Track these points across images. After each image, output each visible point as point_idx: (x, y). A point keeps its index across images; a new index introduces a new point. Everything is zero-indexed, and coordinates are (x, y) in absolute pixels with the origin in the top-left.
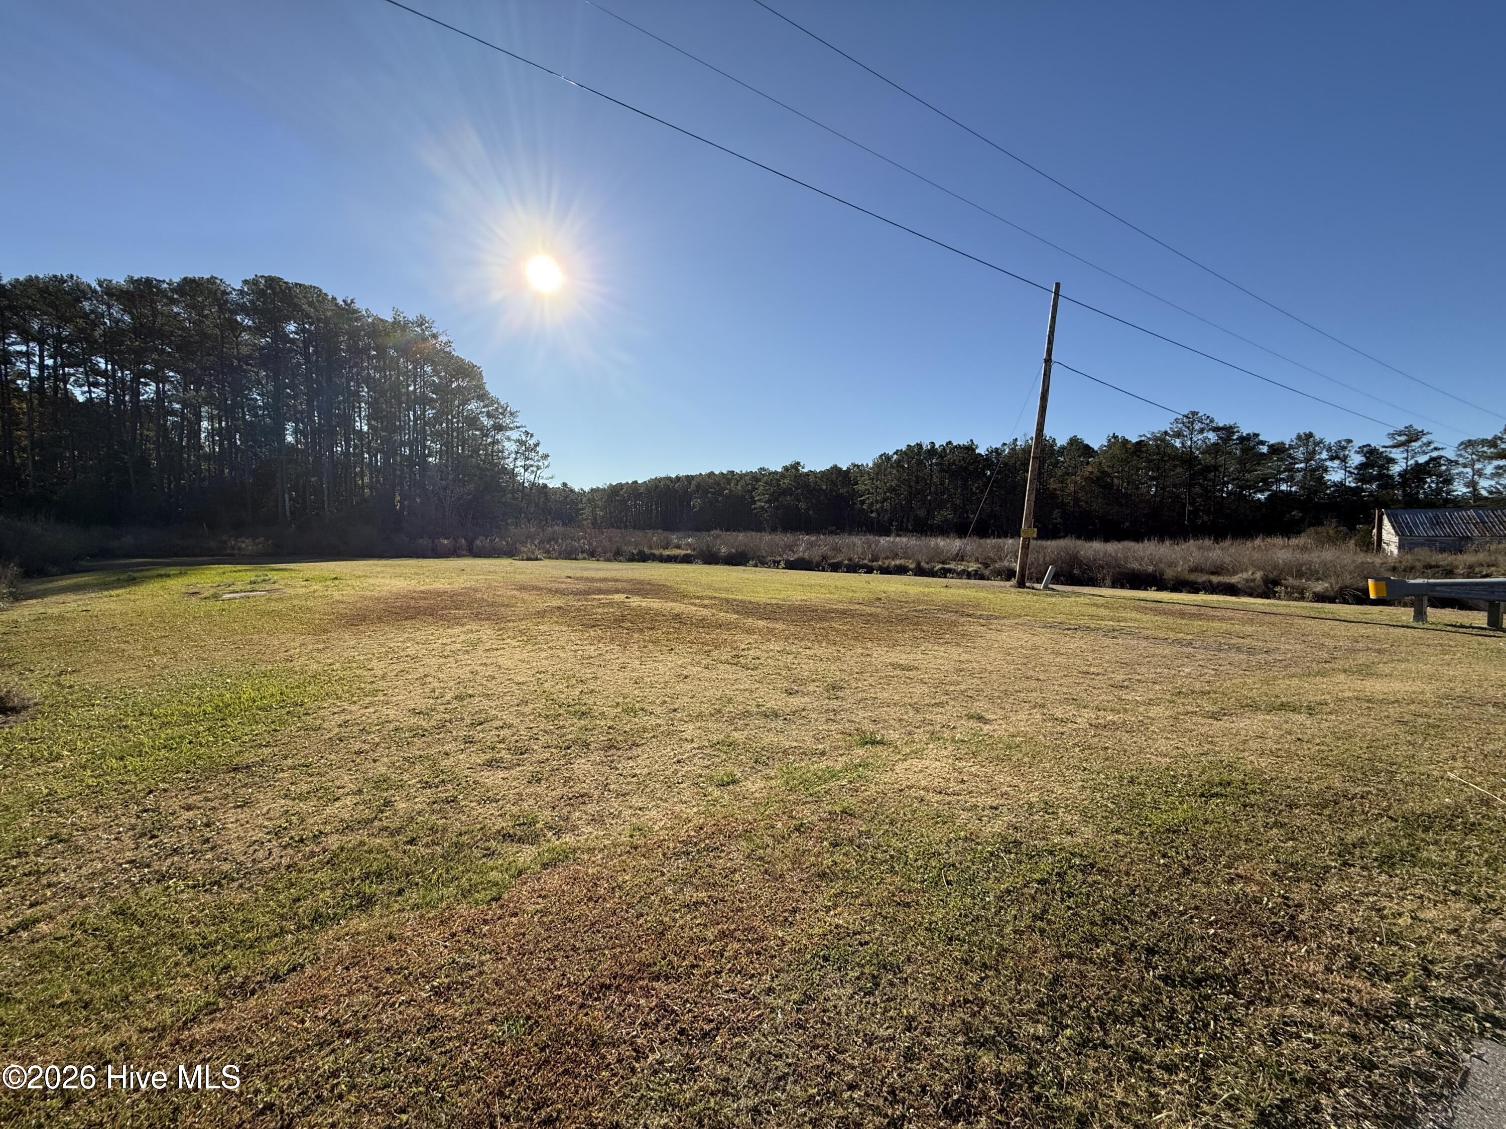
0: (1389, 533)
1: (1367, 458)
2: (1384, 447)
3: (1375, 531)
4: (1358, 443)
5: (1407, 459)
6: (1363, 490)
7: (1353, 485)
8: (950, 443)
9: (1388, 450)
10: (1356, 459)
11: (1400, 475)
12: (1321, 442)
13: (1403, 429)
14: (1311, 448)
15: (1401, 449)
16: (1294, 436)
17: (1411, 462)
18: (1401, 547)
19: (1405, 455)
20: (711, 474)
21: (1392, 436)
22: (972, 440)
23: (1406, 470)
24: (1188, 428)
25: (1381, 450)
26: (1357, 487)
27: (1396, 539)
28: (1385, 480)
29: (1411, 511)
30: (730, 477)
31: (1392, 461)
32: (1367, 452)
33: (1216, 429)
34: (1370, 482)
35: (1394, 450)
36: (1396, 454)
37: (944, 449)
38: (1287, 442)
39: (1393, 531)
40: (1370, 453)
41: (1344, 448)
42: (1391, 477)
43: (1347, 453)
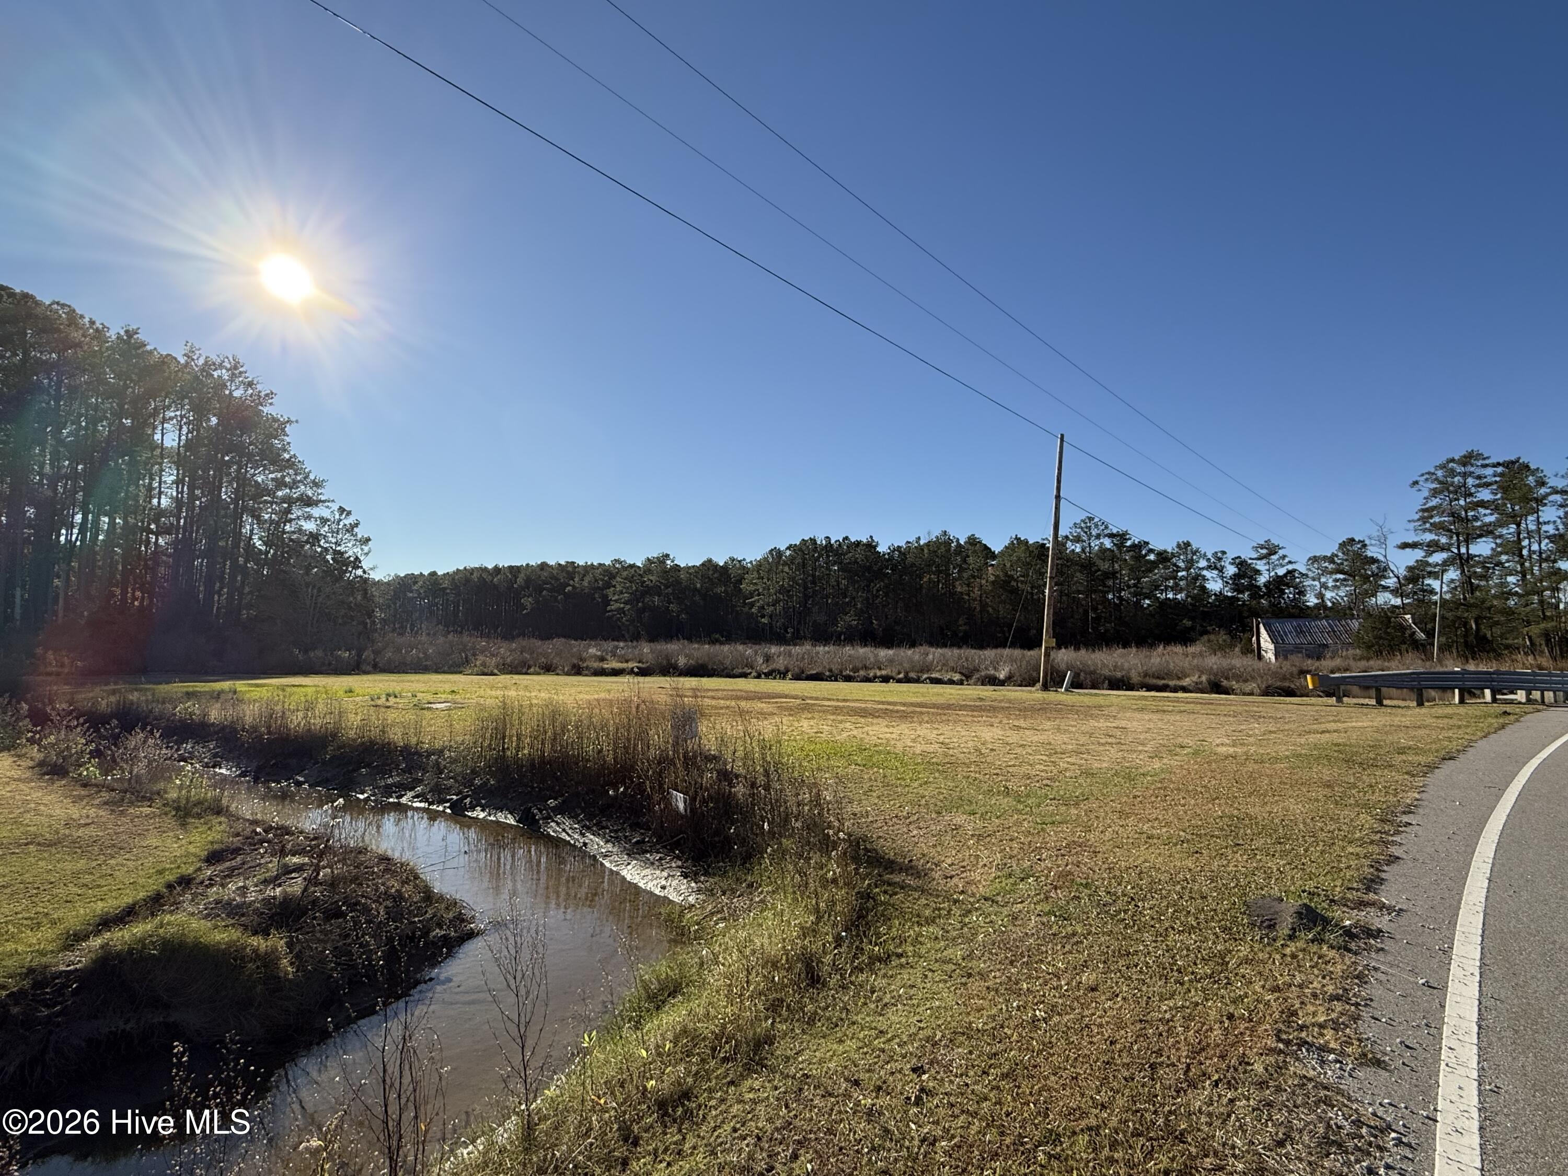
0: (1266, 641)
1: (1239, 569)
2: (1251, 559)
3: (1254, 639)
4: (1231, 555)
5: (1268, 570)
6: (1238, 600)
7: (1229, 594)
8: (846, 538)
9: (1254, 561)
10: (1231, 570)
11: (1265, 585)
12: (1197, 551)
13: (1263, 543)
14: (1189, 557)
15: (1264, 561)
16: (1175, 545)
17: (1272, 574)
18: (1277, 656)
19: (1267, 567)
20: (543, 566)
21: (1255, 549)
22: (871, 537)
23: (1269, 582)
24: (1086, 533)
25: (1250, 561)
26: (1233, 597)
27: (1272, 647)
28: (1254, 589)
29: (1280, 620)
30: (570, 570)
31: (1258, 572)
32: (1239, 564)
33: (1111, 536)
34: (1242, 592)
35: (1259, 562)
36: (1261, 566)
37: (840, 545)
38: (1170, 550)
39: (1269, 639)
40: (1241, 564)
41: (1220, 559)
42: (1259, 588)
43: (1223, 564)
